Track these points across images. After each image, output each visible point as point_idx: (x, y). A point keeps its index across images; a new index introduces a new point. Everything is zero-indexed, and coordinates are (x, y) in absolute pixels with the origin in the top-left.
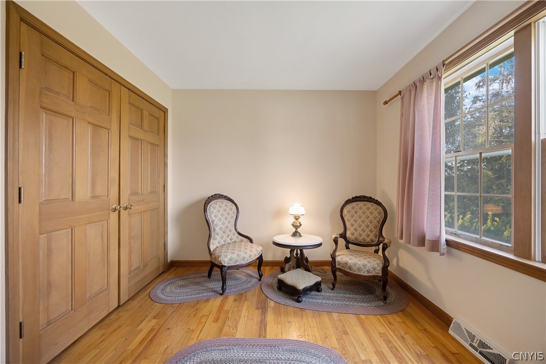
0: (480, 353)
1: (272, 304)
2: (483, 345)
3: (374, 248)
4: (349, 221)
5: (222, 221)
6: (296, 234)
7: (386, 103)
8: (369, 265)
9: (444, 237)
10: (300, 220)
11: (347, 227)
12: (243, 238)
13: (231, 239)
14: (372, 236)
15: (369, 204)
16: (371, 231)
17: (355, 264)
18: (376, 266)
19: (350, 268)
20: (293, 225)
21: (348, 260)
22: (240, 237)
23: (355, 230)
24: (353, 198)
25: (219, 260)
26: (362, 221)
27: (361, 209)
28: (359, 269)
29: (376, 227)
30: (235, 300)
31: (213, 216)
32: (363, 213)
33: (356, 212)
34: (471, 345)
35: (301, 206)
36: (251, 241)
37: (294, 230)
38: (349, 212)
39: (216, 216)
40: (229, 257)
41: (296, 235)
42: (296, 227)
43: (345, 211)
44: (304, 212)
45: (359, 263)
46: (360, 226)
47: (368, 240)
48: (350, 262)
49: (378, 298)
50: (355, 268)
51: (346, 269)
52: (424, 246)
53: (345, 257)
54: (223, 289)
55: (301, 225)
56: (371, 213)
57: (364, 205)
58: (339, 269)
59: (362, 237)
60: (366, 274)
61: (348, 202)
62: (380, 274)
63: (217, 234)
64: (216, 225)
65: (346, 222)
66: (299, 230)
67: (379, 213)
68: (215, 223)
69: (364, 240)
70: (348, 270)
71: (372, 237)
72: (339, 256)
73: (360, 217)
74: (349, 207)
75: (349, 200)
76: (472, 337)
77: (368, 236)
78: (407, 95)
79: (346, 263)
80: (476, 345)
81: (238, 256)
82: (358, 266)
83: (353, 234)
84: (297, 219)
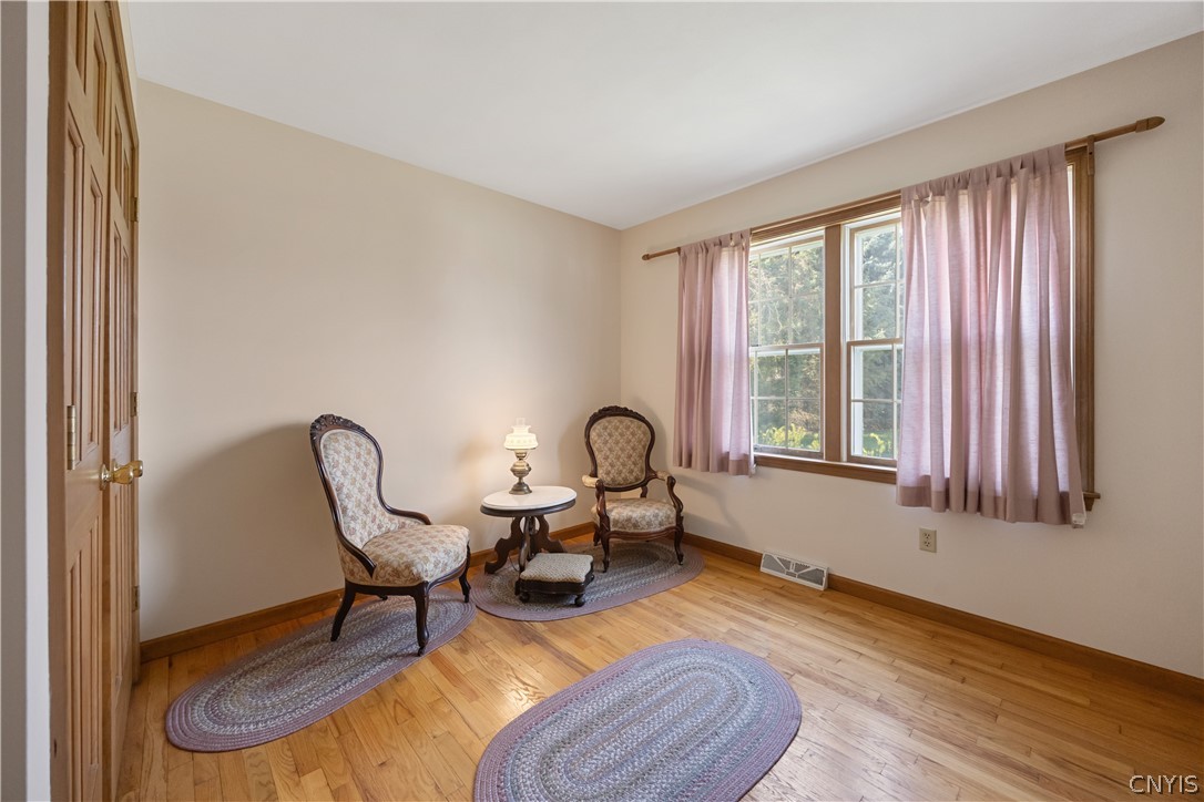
0: (799, 577)
1: (540, 627)
2: (799, 567)
3: (639, 490)
4: (600, 451)
5: (358, 485)
6: (519, 488)
7: (647, 257)
8: (661, 514)
9: (753, 454)
10: (527, 460)
11: (598, 461)
12: (402, 519)
13: (380, 527)
14: (637, 471)
15: (627, 420)
16: (635, 464)
17: (643, 517)
18: (669, 512)
19: (635, 525)
20: (513, 471)
21: (630, 513)
22: (398, 520)
23: (612, 465)
24: (600, 411)
25: (415, 571)
26: (633, 448)
27: (617, 428)
28: (649, 524)
29: (641, 457)
30: (463, 651)
31: (339, 474)
32: (622, 435)
33: (610, 435)
34: (788, 574)
35: (530, 431)
36: (427, 522)
37: (516, 480)
38: (599, 435)
39: (344, 474)
40: (432, 560)
41: (521, 490)
42: (520, 474)
43: (593, 435)
44: (535, 444)
45: (648, 514)
46: (618, 458)
47: (631, 478)
48: (634, 515)
49: (668, 563)
50: (644, 523)
51: (627, 530)
52: (727, 471)
53: (623, 511)
54: (422, 641)
55: (530, 469)
56: (633, 434)
57: (621, 422)
58: (615, 532)
59: (623, 475)
60: (658, 529)
61: (595, 418)
62: (674, 525)
63: (354, 518)
64: (348, 496)
65: (596, 453)
66: (525, 480)
67: (644, 433)
68: (345, 491)
69: (625, 479)
70: (632, 530)
71: (638, 473)
72: (612, 511)
73: (617, 443)
74: (597, 427)
75: (595, 415)
76: (786, 563)
77: (631, 472)
78: (691, 257)
79: (629, 519)
80: (792, 571)
81: (447, 553)
82: (647, 519)
83: (608, 473)
84: (520, 458)
